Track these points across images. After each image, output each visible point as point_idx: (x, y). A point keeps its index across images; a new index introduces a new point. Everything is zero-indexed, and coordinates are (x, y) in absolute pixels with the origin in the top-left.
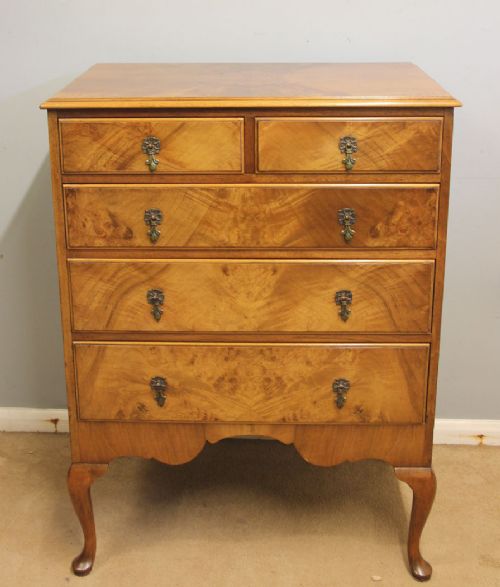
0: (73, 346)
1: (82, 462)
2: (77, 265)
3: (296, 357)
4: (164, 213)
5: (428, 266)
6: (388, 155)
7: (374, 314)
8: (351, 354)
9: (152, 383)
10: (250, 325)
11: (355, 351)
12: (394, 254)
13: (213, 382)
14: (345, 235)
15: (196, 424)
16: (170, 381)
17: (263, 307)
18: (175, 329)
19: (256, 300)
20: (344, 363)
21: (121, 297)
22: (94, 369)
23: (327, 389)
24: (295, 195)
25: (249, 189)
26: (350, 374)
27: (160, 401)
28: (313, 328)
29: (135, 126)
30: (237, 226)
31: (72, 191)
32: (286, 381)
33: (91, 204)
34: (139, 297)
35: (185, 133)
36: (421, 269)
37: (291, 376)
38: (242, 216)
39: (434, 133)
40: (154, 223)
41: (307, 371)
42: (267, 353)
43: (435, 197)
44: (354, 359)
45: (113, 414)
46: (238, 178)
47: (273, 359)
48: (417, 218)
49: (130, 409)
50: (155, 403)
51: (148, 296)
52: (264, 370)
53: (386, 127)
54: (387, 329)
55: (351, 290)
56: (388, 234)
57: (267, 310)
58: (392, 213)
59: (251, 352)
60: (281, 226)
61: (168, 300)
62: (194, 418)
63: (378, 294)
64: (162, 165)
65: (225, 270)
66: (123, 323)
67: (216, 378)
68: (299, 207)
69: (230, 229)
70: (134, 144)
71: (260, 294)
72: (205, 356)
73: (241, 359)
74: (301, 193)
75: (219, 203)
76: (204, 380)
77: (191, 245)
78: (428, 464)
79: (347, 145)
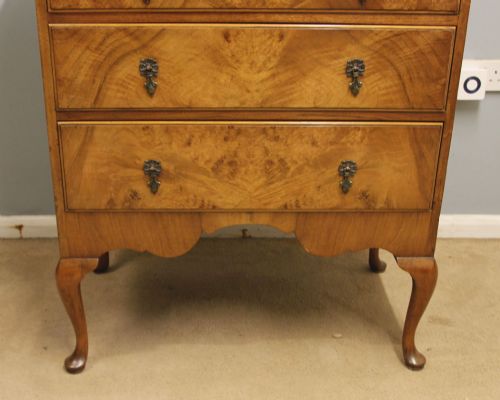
0: (58, 128)
1: (71, 257)
2: (59, 31)
3: (301, 137)
5: (447, 34)
7: (386, 88)
8: (360, 134)
9: (145, 167)
10: (253, 100)
11: (364, 129)
12: (412, 19)
13: (212, 165)
15: (192, 213)
16: (164, 165)
17: (267, 79)
18: (170, 105)
19: (259, 72)
20: (352, 144)
21: (111, 67)
22: (82, 153)
23: (332, 172)
26: (357, 156)
27: (154, 188)
28: (321, 104)
32: (289, 164)
34: (130, 69)
36: (442, 36)
37: (295, 158)
41: (312, 152)
42: (271, 132)
44: (363, 138)
45: (103, 203)
47: (276, 139)
49: (123, 194)
50: (148, 190)
51: (141, 67)
52: (266, 152)
54: (400, 105)
55: (364, 59)
57: (270, 83)
59: (252, 131)
61: (163, 72)
62: (190, 206)
63: (392, 64)
65: (226, 36)
66: (113, 99)
67: (215, 160)
71: (264, 64)
72: (202, 136)
73: (242, 139)
76: (201, 163)
77: (188, 6)
78: (430, 253)
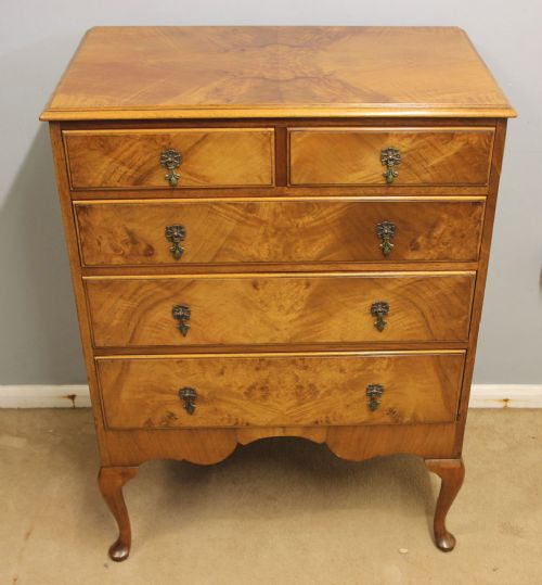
0: (96, 362)
1: (112, 466)
2: (94, 283)
3: (329, 366)
4: (187, 229)
5: (468, 278)
6: (433, 167)
7: (410, 324)
8: (385, 362)
9: (180, 393)
10: (282, 337)
11: (389, 359)
12: (434, 266)
13: (244, 390)
14: (383, 249)
15: (226, 429)
16: (199, 391)
17: (295, 320)
18: (203, 343)
19: (287, 313)
20: (379, 370)
21: (145, 312)
22: (119, 383)
23: (361, 393)
24: (331, 209)
25: (281, 203)
26: (384, 379)
27: (190, 409)
28: (347, 339)
29: (151, 138)
30: (267, 241)
31: (83, 208)
32: (319, 388)
33: (105, 220)
34: (163, 313)
35: (209, 145)
36: (463, 281)
37: (324, 383)
38: (273, 231)
39: (484, 144)
40: (177, 240)
41: (341, 378)
42: (300, 363)
43: (480, 210)
44: (388, 366)
45: (141, 422)
46: (268, 191)
47: (306, 368)
48: (461, 230)
49: (158, 418)
50: (185, 411)
51: (173, 311)
52: (297, 378)
53: (432, 138)
54: (424, 338)
55: (388, 302)
56: (429, 246)
57: (299, 322)
58: (434, 226)
59: (282, 362)
60: (315, 241)
61: (195, 315)
62: (225, 423)
63: (415, 305)
64: (185, 180)
65: (255, 285)
66: (147, 337)
67: (247, 386)
68: (334, 222)
69: (260, 244)
70: (151, 157)
71: (292, 307)
72: (235, 368)
73: (272, 368)
74: (338, 206)
75: (247, 218)
76: (234, 389)
77: (217, 260)
78: (458, 455)
79: (389, 158)
